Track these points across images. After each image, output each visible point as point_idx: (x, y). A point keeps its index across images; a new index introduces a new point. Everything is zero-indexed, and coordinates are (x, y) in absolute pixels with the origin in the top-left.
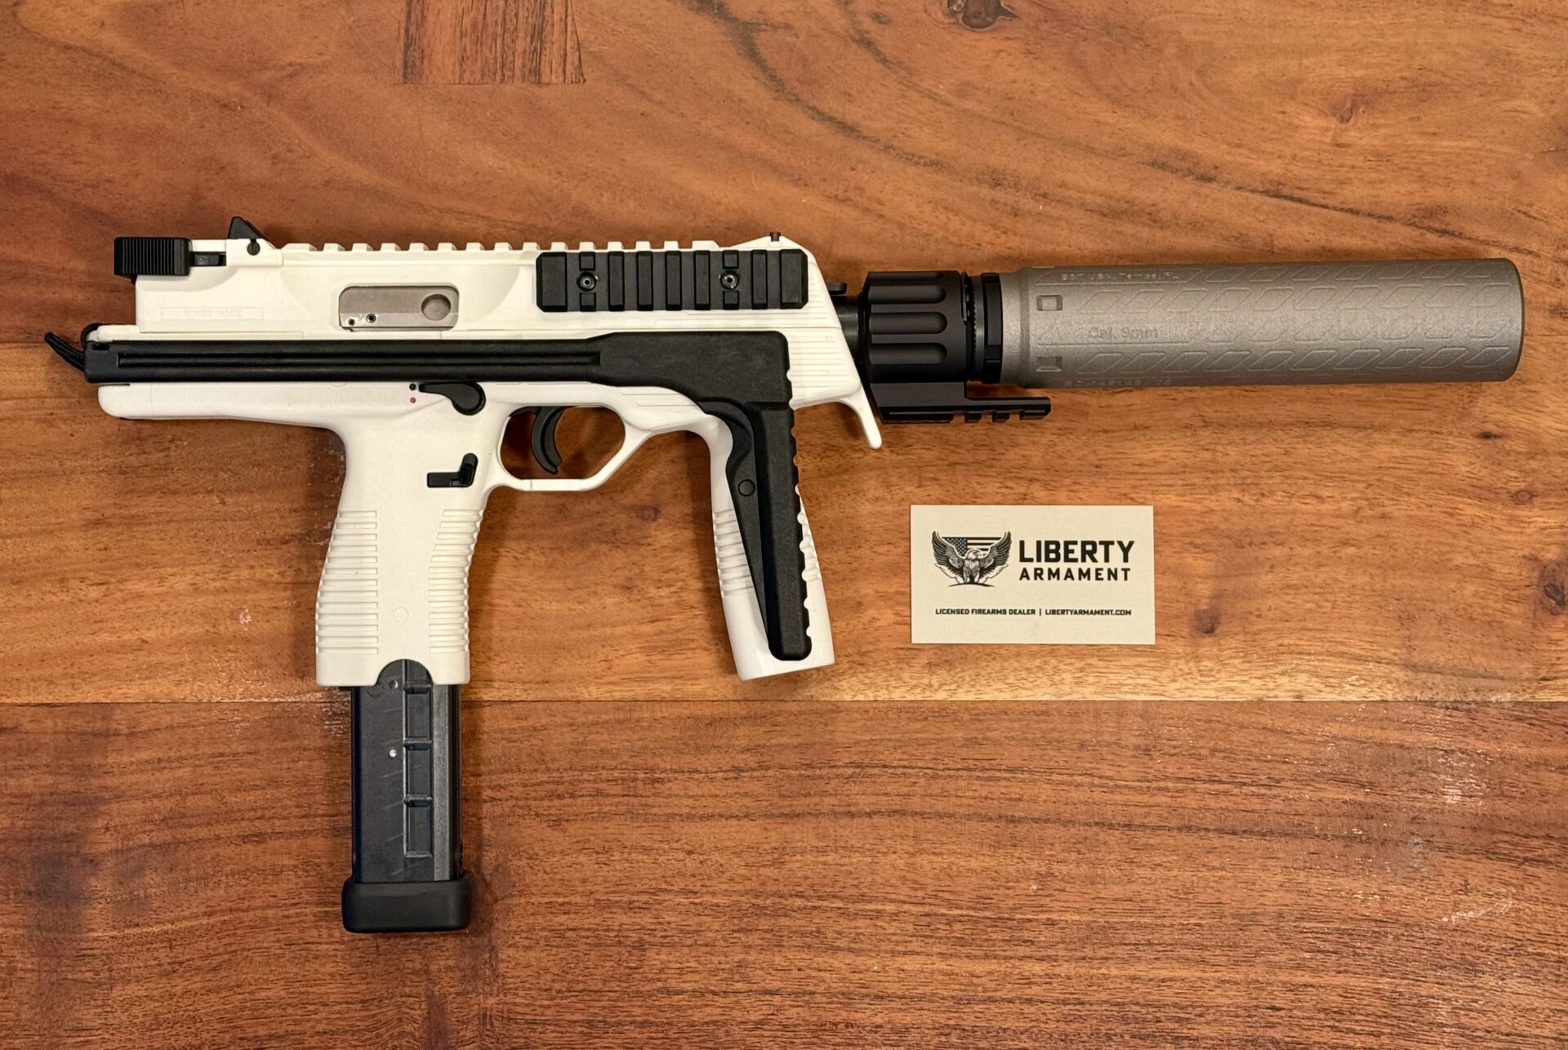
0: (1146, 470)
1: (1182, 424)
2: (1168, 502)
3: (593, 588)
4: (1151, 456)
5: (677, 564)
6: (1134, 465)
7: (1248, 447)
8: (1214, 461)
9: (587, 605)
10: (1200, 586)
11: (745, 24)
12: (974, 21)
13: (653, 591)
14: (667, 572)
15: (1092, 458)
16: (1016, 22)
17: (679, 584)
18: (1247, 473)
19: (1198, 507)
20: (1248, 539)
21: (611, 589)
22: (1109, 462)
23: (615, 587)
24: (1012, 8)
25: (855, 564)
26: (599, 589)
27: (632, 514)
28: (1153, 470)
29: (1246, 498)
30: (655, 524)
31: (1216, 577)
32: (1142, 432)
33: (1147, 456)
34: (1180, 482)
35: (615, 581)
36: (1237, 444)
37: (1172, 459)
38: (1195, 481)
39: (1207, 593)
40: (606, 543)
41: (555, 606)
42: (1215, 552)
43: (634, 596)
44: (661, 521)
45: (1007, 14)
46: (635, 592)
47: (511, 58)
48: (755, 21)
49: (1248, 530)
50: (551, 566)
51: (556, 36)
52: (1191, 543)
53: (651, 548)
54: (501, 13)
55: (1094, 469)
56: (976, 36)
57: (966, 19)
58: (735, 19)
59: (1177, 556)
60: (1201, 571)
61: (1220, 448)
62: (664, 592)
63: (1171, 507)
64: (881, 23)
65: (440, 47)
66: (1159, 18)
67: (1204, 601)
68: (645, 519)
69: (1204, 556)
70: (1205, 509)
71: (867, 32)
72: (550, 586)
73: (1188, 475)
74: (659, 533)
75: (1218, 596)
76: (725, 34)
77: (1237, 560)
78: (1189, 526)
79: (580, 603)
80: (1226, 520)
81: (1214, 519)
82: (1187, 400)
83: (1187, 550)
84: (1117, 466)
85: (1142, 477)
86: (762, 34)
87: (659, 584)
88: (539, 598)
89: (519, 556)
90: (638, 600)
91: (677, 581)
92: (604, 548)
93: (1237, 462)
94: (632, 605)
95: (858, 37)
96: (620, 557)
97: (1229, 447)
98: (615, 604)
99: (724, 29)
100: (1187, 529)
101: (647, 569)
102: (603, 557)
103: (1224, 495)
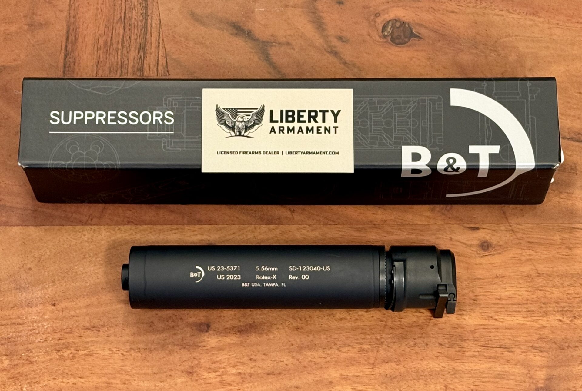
0: (504, 302)
1: (525, 274)
2: (517, 321)
3: (170, 373)
4: (507, 293)
5: (220, 358)
6: (496, 299)
7: (565, 289)
8: (545, 297)
9: (165, 383)
10: (539, 373)
11: (263, 42)
12: (397, 41)
13: (206, 375)
14: (214, 363)
15: (471, 295)
16: (421, 41)
17: (221, 370)
18: (564, 304)
19: (536, 325)
20: (567, 344)
21: (179, 373)
22: (482, 297)
23: (183, 372)
24: (419, 34)
25: (329, 358)
26: (173, 373)
27: (194, 328)
28: (508, 302)
29: (565, 319)
30: (207, 334)
31: (549, 367)
32: (501, 279)
33: (505, 294)
34: (525, 310)
35: (183, 368)
36: (559, 287)
37: (520, 295)
38: (533, 309)
39: (543, 377)
40: (178, 345)
41: (146, 384)
42: (547, 352)
43: (194, 378)
44: (211, 332)
45: (416, 36)
46: (195, 375)
47: (126, 62)
48: (269, 41)
49: (566, 338)
50: (145, 359)
51: (153, 50)
52: (532, 346)
53: (205, 348)
54: (121, 37)
55: (472, 302)
56: (399, 49)
57: (393, 40)
58: (257, 40)
59: (524, 354)
60: (539, 363)
61: (548, 289)
62: (212, 375)
63: (519, 324)
64: (343, 41)
65: (85, 56)
66: (505, 39)
67: (541, 381)
68: (201, 331)
69: (540, 354)
70: (540, 326)
71: (335, 47)
72: (143, 371)
73: (529, 305)
74: (210, 339)
75: (549, 379)
76: (252, 49)
77: (561, 357)
78: (531, 336)
79: (161, 382)
80: (553, 332)
81: (546, 332)
82: (528, 260)
83: (530, 351)
84: (486, 300)
85: (501, 306)
86: (273, 48)
87: (209, 370)
88: (136, 379)
89: (125, 353)
90: (197, 380)
91: (220, 368)
92: (176, 348)
93: (558, 298)
94: (192, 383)
95: (329, 50)
96: (185, 354)
97: (553, 289)
98: (182, 383)
99: (251, 45)
100: (529, 338)
101: (202, 361)
102: (176, 354)
103: (551, 318)
